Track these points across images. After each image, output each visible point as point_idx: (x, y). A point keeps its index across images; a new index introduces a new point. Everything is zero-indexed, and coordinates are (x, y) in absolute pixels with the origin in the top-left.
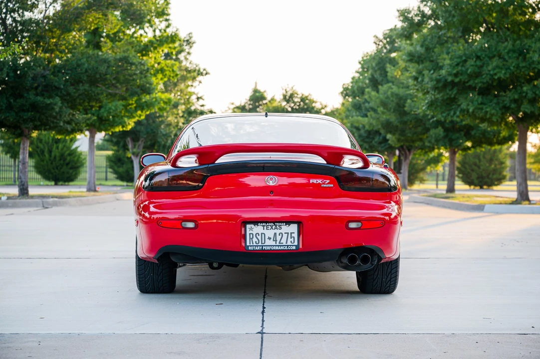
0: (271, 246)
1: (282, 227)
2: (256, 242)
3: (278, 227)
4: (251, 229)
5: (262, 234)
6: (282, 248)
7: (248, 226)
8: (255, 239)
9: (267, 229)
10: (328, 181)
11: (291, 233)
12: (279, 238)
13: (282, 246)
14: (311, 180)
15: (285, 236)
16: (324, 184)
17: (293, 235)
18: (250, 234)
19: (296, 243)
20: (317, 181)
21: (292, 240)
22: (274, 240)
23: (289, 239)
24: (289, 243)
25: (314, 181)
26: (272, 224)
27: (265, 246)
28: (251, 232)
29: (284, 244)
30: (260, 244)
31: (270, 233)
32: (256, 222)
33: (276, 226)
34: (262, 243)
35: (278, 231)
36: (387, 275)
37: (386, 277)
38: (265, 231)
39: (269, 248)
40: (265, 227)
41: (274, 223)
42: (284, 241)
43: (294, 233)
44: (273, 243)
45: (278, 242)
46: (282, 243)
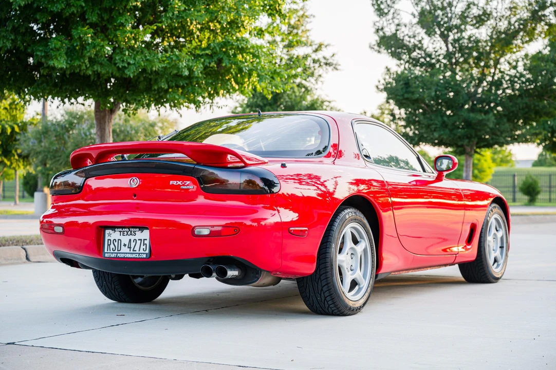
0: (125, 253)
1: (136, 233)
2: (113, 248)
3: (133, 234)
4: (110, 235)
5: (118, 240)
6: (134, 256)
7: (107, 232)
8: (112, 246)
9: (123, 235)
10: (188, 182)
11: (144, 240)
12: (133, 244)
13: (135, 253)
14: (171, 182)
15: (139, 242)
16: (183, 185)
17: (146, 242)
18: (108, 240)
19: (147, 251)
20: (177, 183)
21: (144, 247)
22: (128, 248)
23: (142, 247)
24: (142, 251)
25: (175, 183)
26: (127, 230)
27: (119, 253)
28: (109, 238)
29: (137, 252)
30: (116, 251)
31: (125, 239)
32: (113, 226)
33: (131, 232)
34: (118, 250)
35: (132, 238)
36: (320, 292)
37: (319, 296)
38: (122, 238)
39: (122, 256)
40: (122, 233)
41: (129, 228)
42: (137, 248)
43: (146, 240)
44: (127, 250)
45: (132, 249)
46: (136, 251)
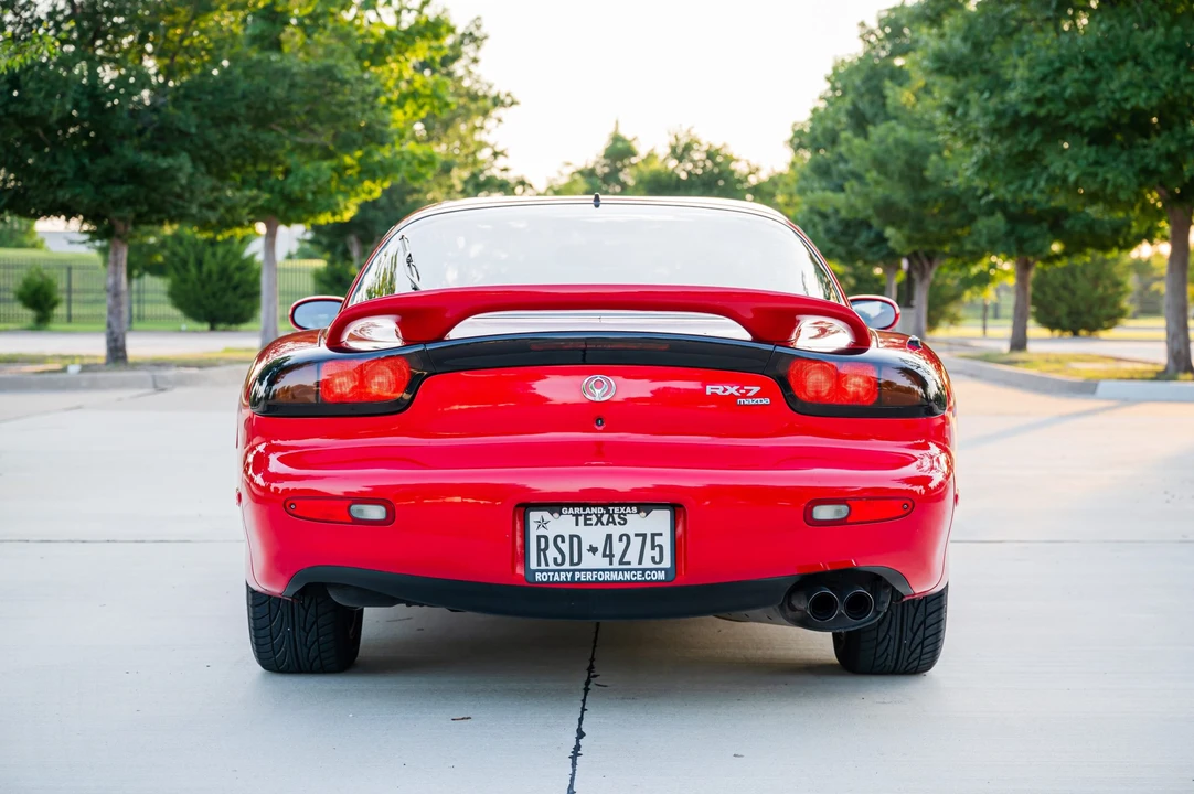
0: (598, 570)
1: (628, 517)
2: (555, 559)
3: (617, 520)
4: (542, 523)
5: (572, 537)
6: (628, 576)
7: (534, 516)
8: (552, 553)
9: (586, 524)
10: (756, 389)
11: (653, 535)
12: (618, 548)
13: (627, 570)
14: (709, 388)
15: (636, 543)
16: (744, 396)
17: (658, 540)
18: (539, 537)
19: (667, 563)
20: (725, 390)
21: (656, 553)
22: (604, 555)
23: (648, 553)
24: (647, 563)
25: (719, 390)
26: (600, 510)
27: (580, 571)
28: (542, 532)
29: (634, 565)
30: (567, 566)
31: (593, 535)
32: (555, 504)
33: (611, 515)
34: (572, 563)
35: (616, 530)
36: (915, 628)
37: (910, 635)
38: (581, 530)
39: (590, 577)
40: (581, 519)
41: (605, 506)
42: (633, 556)
43: (661, 534)
44: (604, 563)
45: (616, 560)
46: (629, 563)
